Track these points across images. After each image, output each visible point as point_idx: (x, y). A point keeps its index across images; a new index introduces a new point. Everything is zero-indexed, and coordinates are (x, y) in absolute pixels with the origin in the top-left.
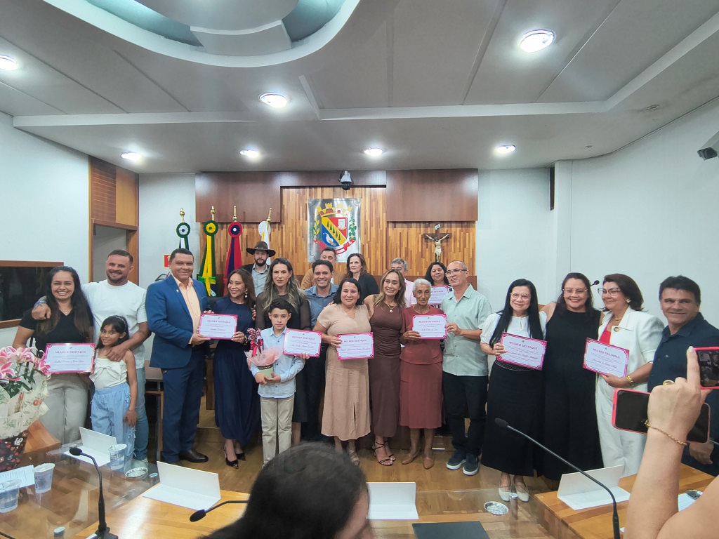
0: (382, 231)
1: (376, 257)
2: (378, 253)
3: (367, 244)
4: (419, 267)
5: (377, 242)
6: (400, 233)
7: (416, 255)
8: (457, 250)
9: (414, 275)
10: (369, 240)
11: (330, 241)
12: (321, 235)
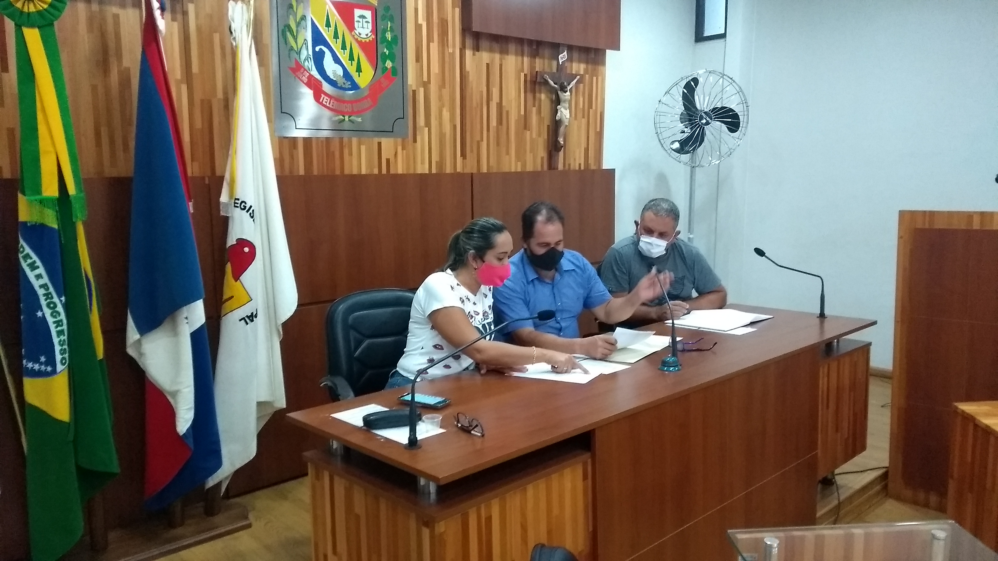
0: (452, 55)
1: (441, 125)
2: (446, 114)
3: (422, 90)
4: (520, 156)
5: (442, 86)
6: (488, 65)
7: (517, 122)
8: (580, 115)
9: (513, 170)
10: (425, 79)
11: (334, 73)
12: (311, 52)
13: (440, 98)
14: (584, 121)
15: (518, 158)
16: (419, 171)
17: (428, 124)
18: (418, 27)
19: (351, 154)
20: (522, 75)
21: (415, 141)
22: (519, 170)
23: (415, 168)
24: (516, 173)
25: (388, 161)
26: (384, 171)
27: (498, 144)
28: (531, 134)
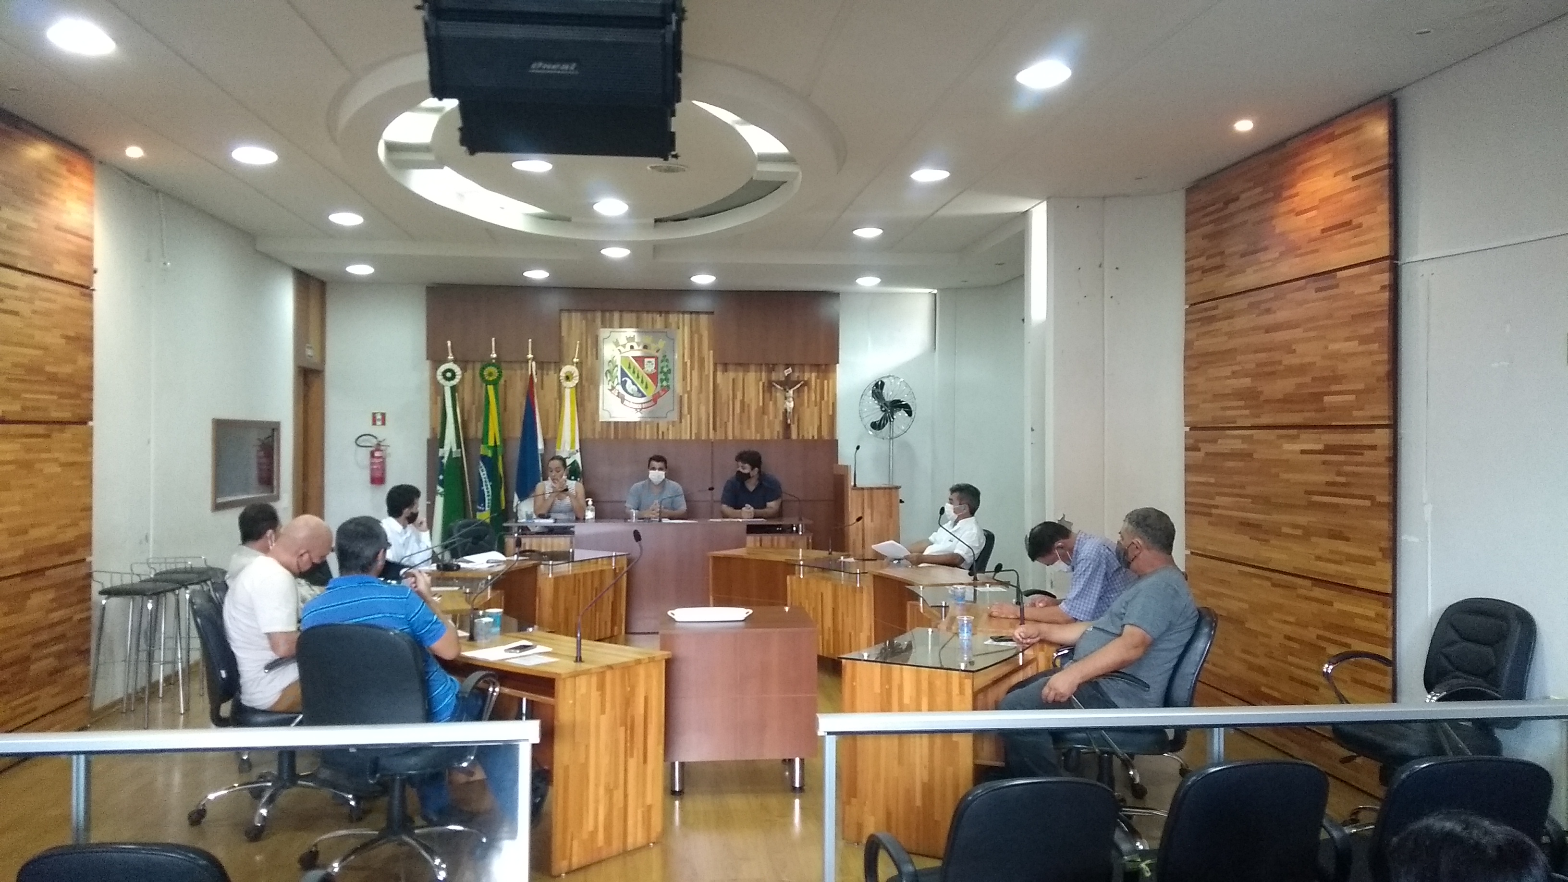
0: (708, 375)
1: (699, 413)
2: (703, 409)
3: (686, 395)
4: (760, 428)
5: (700, 392)
6: (733, 380)
7: (756, 411)
8: (812, 404)
9: (753, 438)
10: (689, 389)
11: (632, 390)
12: (620, 381)
13: (699, 399)
14: (816, 409)
15: (757, 431)
16: (683, 438)
17: (690, 412)
18: (685, 364)
19: (640, 429)
20: (761, 384)
21: (681, 422)
22: (758, 438)
23: (681, 436)
24: (756, 440)
25: (663, 433)
26: (660, 437)
27: (741, 422)
28: (769, 418)
